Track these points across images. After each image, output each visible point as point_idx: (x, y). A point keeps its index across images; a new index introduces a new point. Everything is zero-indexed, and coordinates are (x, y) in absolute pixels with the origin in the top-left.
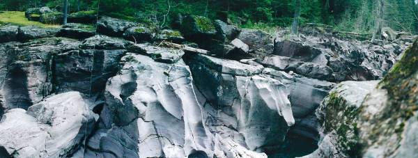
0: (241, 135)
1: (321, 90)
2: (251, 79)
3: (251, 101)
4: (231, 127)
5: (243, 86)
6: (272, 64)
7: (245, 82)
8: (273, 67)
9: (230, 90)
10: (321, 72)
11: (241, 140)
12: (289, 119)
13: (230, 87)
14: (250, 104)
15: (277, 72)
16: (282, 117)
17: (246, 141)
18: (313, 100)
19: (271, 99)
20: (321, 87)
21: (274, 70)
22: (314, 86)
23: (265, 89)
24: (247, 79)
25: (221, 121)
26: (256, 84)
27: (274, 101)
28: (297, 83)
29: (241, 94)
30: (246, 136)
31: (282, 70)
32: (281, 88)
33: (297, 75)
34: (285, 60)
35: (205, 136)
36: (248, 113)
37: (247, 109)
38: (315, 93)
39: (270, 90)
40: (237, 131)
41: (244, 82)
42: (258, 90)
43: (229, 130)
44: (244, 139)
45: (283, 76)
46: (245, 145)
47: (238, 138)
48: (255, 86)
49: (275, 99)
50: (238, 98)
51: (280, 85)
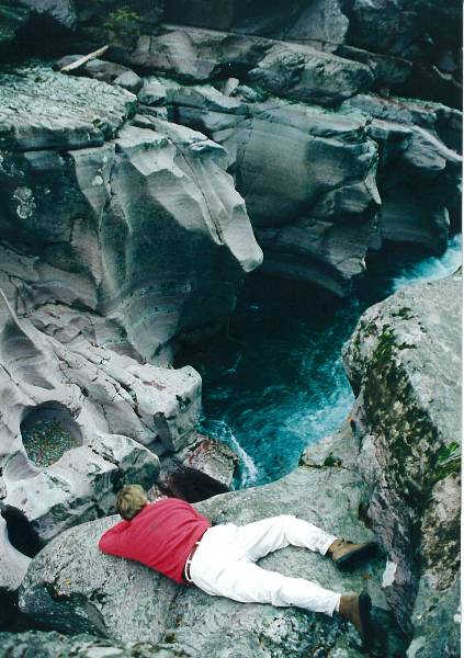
0: (114, 323)
1: (332, 142)
2: (118, 149)
3: (127, 219)
4: (79, 305)
5: (98, 180)
6: (167, 65)
7: (101, 165)
8: (172, 74)
9: (56, 197)
10: (332, 88)
11: (117, 337)
12: (246, 249)
13: (56, 187)
14: (124, 228)
15: (188, 90)
16: (225, 250)
17: (130, 338)
18: (311, 174)
19: (187, 201)
20: (334, 134)
21: (176, 87)
22: (312, 131)
23: (164, 173)
24: (105, 154)
25: (46, 291)
26: (134, 161)
27: (195, 204)
28: (255, 122)
29: (94, 204)
30: (126, 324)
31: (202, 83)
32: (210, 160)
33: (252, 93)
34: (209, 44)
35: (36, 353)
36: (121, 254)
37: (117, 244)
38: (316, 152)
39: (178, 172)
40: (99, 313)
41: (96, 165)
42: (143, 180)
43: (76, 314)
44: (123, 333)
45: (208, 103)
46: (129, 350)
47: (106, 336)
48: (133, 168)
49: (197, 196)
50: (85, 215)
51: (209, 150)
